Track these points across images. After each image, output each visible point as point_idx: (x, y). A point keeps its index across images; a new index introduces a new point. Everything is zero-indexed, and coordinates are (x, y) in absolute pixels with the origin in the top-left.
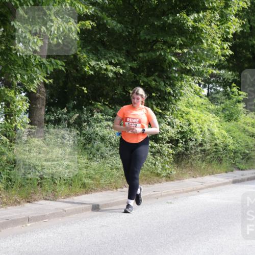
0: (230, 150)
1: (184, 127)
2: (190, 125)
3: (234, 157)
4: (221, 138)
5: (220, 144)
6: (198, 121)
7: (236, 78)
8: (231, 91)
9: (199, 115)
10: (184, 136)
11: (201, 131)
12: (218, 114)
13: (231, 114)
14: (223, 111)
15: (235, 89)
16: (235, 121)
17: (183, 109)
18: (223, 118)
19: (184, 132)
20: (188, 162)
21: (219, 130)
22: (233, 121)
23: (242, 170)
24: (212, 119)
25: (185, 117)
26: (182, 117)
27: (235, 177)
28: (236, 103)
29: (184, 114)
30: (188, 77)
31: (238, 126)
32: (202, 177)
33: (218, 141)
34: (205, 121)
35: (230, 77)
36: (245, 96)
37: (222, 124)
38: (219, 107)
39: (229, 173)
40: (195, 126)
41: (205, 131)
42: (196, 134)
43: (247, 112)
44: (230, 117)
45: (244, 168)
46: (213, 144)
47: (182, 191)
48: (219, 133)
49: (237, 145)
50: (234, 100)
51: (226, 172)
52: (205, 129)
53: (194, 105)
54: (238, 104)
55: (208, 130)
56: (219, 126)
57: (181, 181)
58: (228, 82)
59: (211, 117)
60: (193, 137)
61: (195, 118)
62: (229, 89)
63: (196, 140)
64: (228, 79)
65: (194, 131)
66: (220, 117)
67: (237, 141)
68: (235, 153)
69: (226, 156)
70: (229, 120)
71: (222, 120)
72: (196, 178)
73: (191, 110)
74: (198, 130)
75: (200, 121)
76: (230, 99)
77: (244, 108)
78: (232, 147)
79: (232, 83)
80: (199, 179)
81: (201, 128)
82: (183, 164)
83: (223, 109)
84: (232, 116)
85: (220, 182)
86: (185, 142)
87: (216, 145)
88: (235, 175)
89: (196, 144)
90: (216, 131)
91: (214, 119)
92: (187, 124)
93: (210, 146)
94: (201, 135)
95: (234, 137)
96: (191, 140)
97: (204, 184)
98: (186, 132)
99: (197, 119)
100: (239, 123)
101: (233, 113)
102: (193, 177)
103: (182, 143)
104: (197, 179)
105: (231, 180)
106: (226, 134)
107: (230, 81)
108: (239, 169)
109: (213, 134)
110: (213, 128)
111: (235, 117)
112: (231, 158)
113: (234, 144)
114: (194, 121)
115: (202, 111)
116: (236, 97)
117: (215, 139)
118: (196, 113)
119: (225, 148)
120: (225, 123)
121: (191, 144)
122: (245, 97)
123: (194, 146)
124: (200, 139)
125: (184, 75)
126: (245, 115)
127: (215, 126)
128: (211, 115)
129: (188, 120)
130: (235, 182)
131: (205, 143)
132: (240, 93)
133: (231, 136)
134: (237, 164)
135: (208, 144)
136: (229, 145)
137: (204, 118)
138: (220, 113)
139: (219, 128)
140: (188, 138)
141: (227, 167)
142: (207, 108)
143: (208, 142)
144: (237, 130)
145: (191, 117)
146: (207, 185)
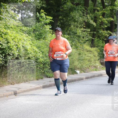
0: (40, 62)
1: (3, 44)
2: (8, 43)
3: (43, 68)
4: (33, 53)
5: (32, 57)
6: (15, 40)
7: (43, 5)
8: (40, 16)
9: (15, 35)
10: (3, 51)
11: (17, 48)
12: (30, 34)
13: (40, 34)
14: (34, 32)
15: (43, 14)
16: (43, 39)
17: (2, 31)
18: (34, 37)
19: (3, 49)
20: (7, 73)
21: (31, 47)
22: (42, 40)
23: (50, 77)
24: (25, 38)
25: (4, 37)
26: (2, 37)
27: (45, 83)
28: (44, 25)
29: (3, 35)
30: (5, 5)
31: (46, 43)
32: (19, 84)
33: (30, 55)
34: (20, 39)
35: (39, 5)
36: (51, 19)
37: (33, 42)
38: (31, 28)
39: (40, 80)
40: (12, 44)
41: (20, 48)
42: (13, 50)
43: (53, 32)
44: (39, 36)
45: (51, 76)
46: (27, 58)
47: (3, 95)
48: (31, 49)
49: (45, 58)
50: (43, 23)
51: (37, 80)
52: (20, 46)
53: (11, 27)
54: (45, 26)
55: (23, 46)
56: (31, 43)
57: (2, 87)
58: (38, 9)
59: (24, 36)
60: (11, 52)
61: (12, 38)
62: (38, 14)
63: (13, 55)
64: (37, 6)
65: (11, 47)
66: (32, 36)
67: (45, 55)
68: (44, 64)
69: (37, 67)
70: (39, 39)
71: (33, 38)
72: (13, 85)
73: (9, 31)
74: (15, 47)
75: (16, 40)
76: (39, 22)
77: (50, 29)
78: (41, 60)
79: (40, 9)
80: (16, 85)
81: (17, 45)
82: (3, 74)
83: (34, 30)
84: (41, 36)
85: (33, 88)
86: (4, 56)
87: (29, 58)
88: (44, 82)
89: (13, 58)
90: (29, 47)
91: (27, 38)
92: (6, 42)
93: (25, 59)
94: (17, 51)
95: (43, 52)
96: (9, 55)
97: (20, 90)
98: (5, 49)
99: (14, 39)
100: (47, 41)
101: (42, 33)
102: (12, 84)
103: (2, 58)
104: (15, 85)
105: (41, 85)
106: (37, 50)
107: (39, 8)
108: (47, 77)
109: (26, 50)
110: (26, 45)
111: (44, 37)
112: (41, 68)
113: (43, 57)
114: (11, 40)
115: (17, 32)
116: (44, 20)
117: (28, 54)
118: (12, 33)
119: (36, 60)
120: (36, 41)
121: (9, 58)
122: (51, 21)
123: (12, 59)
124: (16, 54)
125: (2, 3)
126: (51, 34)
127: (28, 43)
128: (24, 35)
129: (7, 39)
130: (44, 87)
131: (21, 57)
132: (47, 17)
133: (41, 51)
134: (46, 73)
135: (23, 58)
136: (39, 59)
137: (19, 37)
138: (32, 33)
139: (31, 45)
140: (7, 53)
141: (38, 75)
142: (21, 29)
143: (23, 56)
144: (46, 46)
145: (9, 37)
146: (23, 90)
